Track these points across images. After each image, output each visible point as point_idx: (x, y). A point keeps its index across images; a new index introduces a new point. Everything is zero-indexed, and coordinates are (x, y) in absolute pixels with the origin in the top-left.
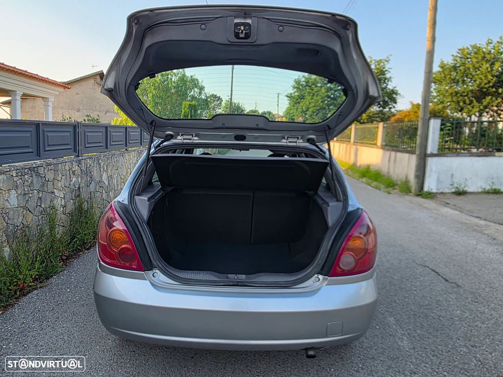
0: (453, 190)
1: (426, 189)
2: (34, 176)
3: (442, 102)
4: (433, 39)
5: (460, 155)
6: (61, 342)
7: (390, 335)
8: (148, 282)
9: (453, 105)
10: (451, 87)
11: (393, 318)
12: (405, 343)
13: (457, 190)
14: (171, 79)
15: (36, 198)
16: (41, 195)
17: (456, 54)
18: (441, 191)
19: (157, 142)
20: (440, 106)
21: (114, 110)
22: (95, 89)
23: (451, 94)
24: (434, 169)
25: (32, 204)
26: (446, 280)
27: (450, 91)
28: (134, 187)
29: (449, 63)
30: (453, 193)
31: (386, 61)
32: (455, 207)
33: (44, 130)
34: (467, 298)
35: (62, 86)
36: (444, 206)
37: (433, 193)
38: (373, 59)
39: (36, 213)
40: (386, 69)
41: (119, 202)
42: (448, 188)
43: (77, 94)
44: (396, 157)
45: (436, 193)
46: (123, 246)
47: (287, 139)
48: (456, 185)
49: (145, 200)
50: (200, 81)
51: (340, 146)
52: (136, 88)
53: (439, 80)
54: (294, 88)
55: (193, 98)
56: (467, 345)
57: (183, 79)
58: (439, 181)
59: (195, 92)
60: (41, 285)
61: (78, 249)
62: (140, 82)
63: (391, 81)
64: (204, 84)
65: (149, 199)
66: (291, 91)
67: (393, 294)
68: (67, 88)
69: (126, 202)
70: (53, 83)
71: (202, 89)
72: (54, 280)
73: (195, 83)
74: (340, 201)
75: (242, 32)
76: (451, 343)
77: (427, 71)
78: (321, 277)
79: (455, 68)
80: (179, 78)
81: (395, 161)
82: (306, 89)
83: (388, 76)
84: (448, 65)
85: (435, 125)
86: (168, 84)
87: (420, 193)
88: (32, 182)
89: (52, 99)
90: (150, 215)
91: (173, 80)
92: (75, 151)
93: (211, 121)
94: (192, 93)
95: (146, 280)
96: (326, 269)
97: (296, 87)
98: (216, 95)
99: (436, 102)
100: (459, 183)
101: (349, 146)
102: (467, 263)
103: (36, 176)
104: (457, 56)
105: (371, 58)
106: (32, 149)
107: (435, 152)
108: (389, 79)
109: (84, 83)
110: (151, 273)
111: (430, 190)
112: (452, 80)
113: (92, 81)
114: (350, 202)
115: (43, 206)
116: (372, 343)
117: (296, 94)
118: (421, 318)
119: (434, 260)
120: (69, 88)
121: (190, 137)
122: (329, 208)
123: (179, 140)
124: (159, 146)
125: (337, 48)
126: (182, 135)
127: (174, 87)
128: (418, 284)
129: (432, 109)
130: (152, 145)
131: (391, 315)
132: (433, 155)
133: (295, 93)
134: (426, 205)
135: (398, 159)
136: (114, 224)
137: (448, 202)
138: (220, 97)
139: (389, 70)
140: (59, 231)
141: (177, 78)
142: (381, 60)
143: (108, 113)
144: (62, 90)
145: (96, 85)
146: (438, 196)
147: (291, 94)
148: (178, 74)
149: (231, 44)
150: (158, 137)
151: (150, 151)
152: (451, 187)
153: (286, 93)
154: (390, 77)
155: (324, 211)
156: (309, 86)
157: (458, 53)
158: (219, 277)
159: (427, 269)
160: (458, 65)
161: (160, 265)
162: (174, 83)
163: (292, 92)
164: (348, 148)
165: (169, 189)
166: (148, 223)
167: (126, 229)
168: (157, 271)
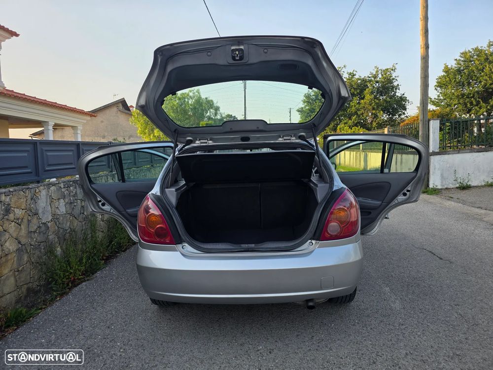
0: (458, 185)
1: (431, 186)
2: (78, 187)
3: (450, 105)
4: (427, 47)
5: (461, 152)
6: (110, 316)
7: (385, 300)
8: (179, 252)
9: (461, 107)
10: (457, 90)
11: (388, 288)
12: (397, 305)
13: (461, 185)
14: (188, 102)
15: (79, 207)
16: (83, 204)
17: (458, 58)
18: (446, 186)
19: (180, 146)
20: (448, 109)
21: (137, 134)
22: (118, 117)
23: (458, 96)
24: (437, 166)
25: (77, 211)
26: (441, 259)
27: (456, 94)
28: (164, 182)
29: (453, 67)
30: (457, 188)
31: (392, 70)
32: (458, 200)
33: (83, 150)
34: (457, 271)
35: (88, 114)
36: (448, 200)
37: (439, 189)
38: (380, 69)
39: (80, 219)
40: (393, 77)
41: (153, 194)
42: (452, 184)
43: (102, 122)
44: (401, 159)
45: (441, 189)
46: (158, 226)
47: (283, 137)
48: (459, 181)
49: (173, 191)
50: (215, 102)
51: (350, 153)
52: (162, 104)
53: (444, 84)
54: (304, 102)
55: (209, 118)
56: (451, 304)
57: (199, 101)
58: (443, 178)
59: (210, 113)
60: (88, 278)
61: (116, 251)
62: (165, 99)
63: (399, 89)
64: (218, 105)
65: (176, 190)
66: (301, 105)
67: (391, 271)
68: (93, 116)
69: (159, 194)
70: (80, 112)
71: (217, 109)
72: (98, 274)
73: (210, 104)
74: (328, 183)
75: (237, 55)
76: (438, 303)
77: (423, 76)
78: (314, 242)
79: (459, 71)
80: (196, 100)
81: (401, 162)
82: (316, 102)
83: (395, 84)
84: (451, 69)
85: (435, 125)
86: (185, 107)
87: (425, 190)
88: (76, 193)
89: (80, 128)
90: (178, 203)
91: (190, 102)
92: (109, 167)
93: (221, 127)
94: (208, 114)
95: (177, 251)
96: (317, 234)
97: (306, 101)
98: (231, 115)
99: (443, 105)
100: (462, 178)
101: (358, 153)
102: (462, 244)
103: (79, 187)
104: (460, 60)
105: (378, 68)
106: (74, 165)
107: (437, 150)
108: (397, 87)
109: (108, 111)
110: (180, 246)
111: (435, 186)
112: (457, 83)
113: (114, 109)
114: (335, 183)
115: (85, 213)
116: (368, 306)
117: (307, 108)
118: (413, 287)
119: (432, 244)
120: (95, 116)
121: (206, 141)
122: (317, 188)
123: (198, 143)
124: (181, 149)
125: (310, 62)
126: (199, 140)
127: (191, 109)
128: (414, 262)
129: (440, 113)
130: (177, 149)
131: (387, 285)
132: (434, 154)
133: (305, 107)
134: (430, 201)
135: (404, 161)
136: (150, 211)
137: (452, 196)
138: (235, 116)
139: (397, 78)
140: (100, 235)
141: (194, 100)
142: (387, 69)
143: (131, 138)
144: (88, 118)
145: (119, 112)
146: (443, 191)
147: (302, 108)
148: (194, 97)
149: (231, 65)
150: (181, 143)
151: (175, 154)
152: (454, 182)
153: (297, 108)
154: (398, 85)
155: (314, 192)
156: (318, 99)
157: (461, 57)
158: (233, 246)
159: (424, 251)
160: (462, 68)
161: (188, 240)
162: (191, 105)
163: (303, 106)
164: (358, 155)
165: (192, 184)
166: (177, 208)
167: (161, 214)
168: (186, 244)
